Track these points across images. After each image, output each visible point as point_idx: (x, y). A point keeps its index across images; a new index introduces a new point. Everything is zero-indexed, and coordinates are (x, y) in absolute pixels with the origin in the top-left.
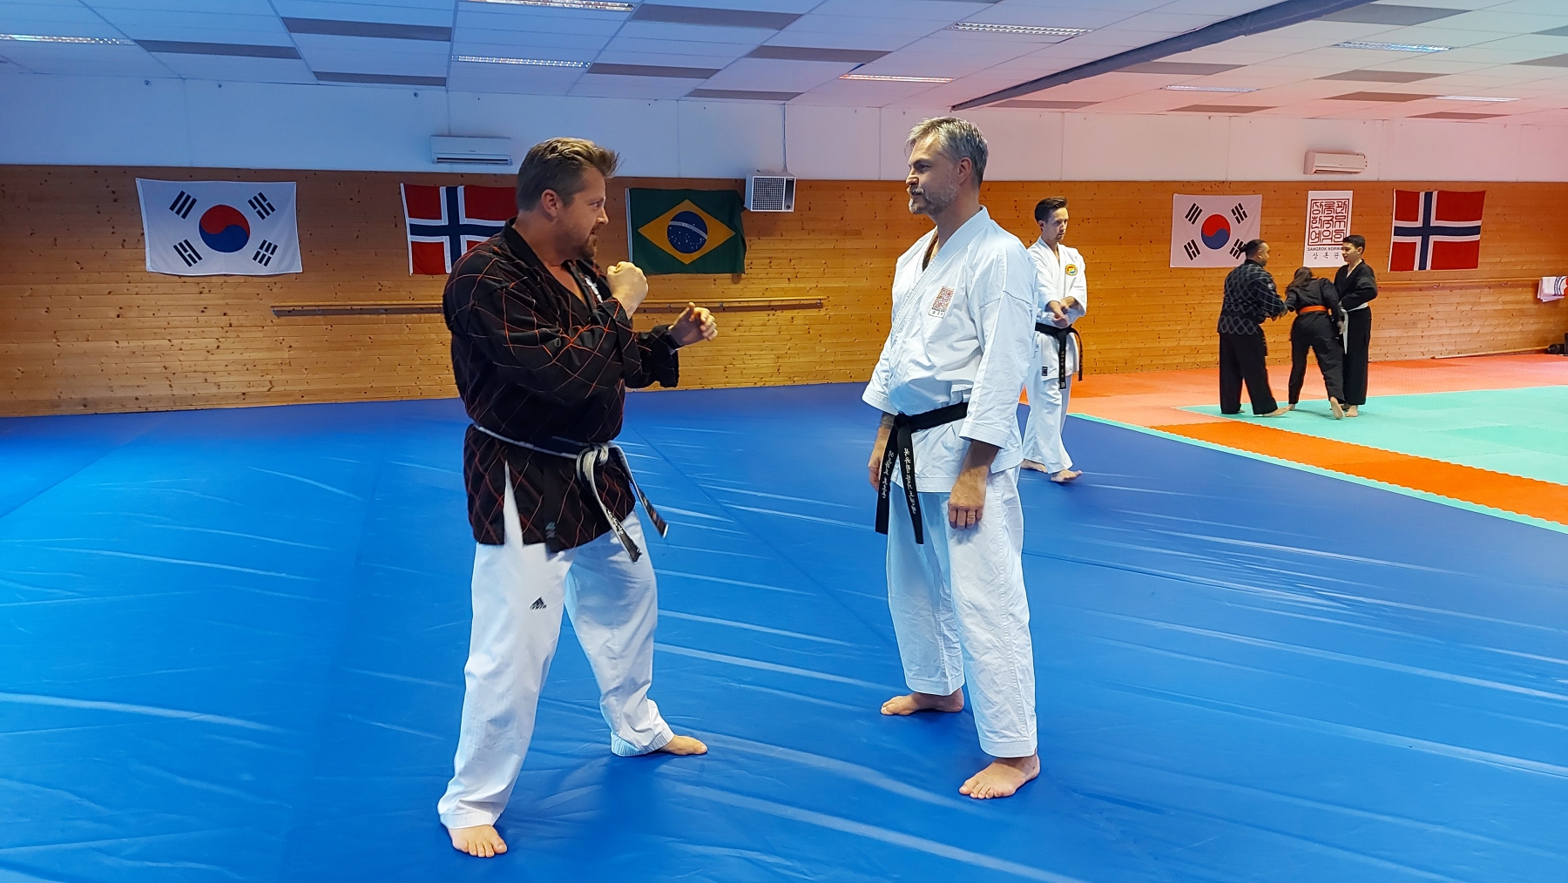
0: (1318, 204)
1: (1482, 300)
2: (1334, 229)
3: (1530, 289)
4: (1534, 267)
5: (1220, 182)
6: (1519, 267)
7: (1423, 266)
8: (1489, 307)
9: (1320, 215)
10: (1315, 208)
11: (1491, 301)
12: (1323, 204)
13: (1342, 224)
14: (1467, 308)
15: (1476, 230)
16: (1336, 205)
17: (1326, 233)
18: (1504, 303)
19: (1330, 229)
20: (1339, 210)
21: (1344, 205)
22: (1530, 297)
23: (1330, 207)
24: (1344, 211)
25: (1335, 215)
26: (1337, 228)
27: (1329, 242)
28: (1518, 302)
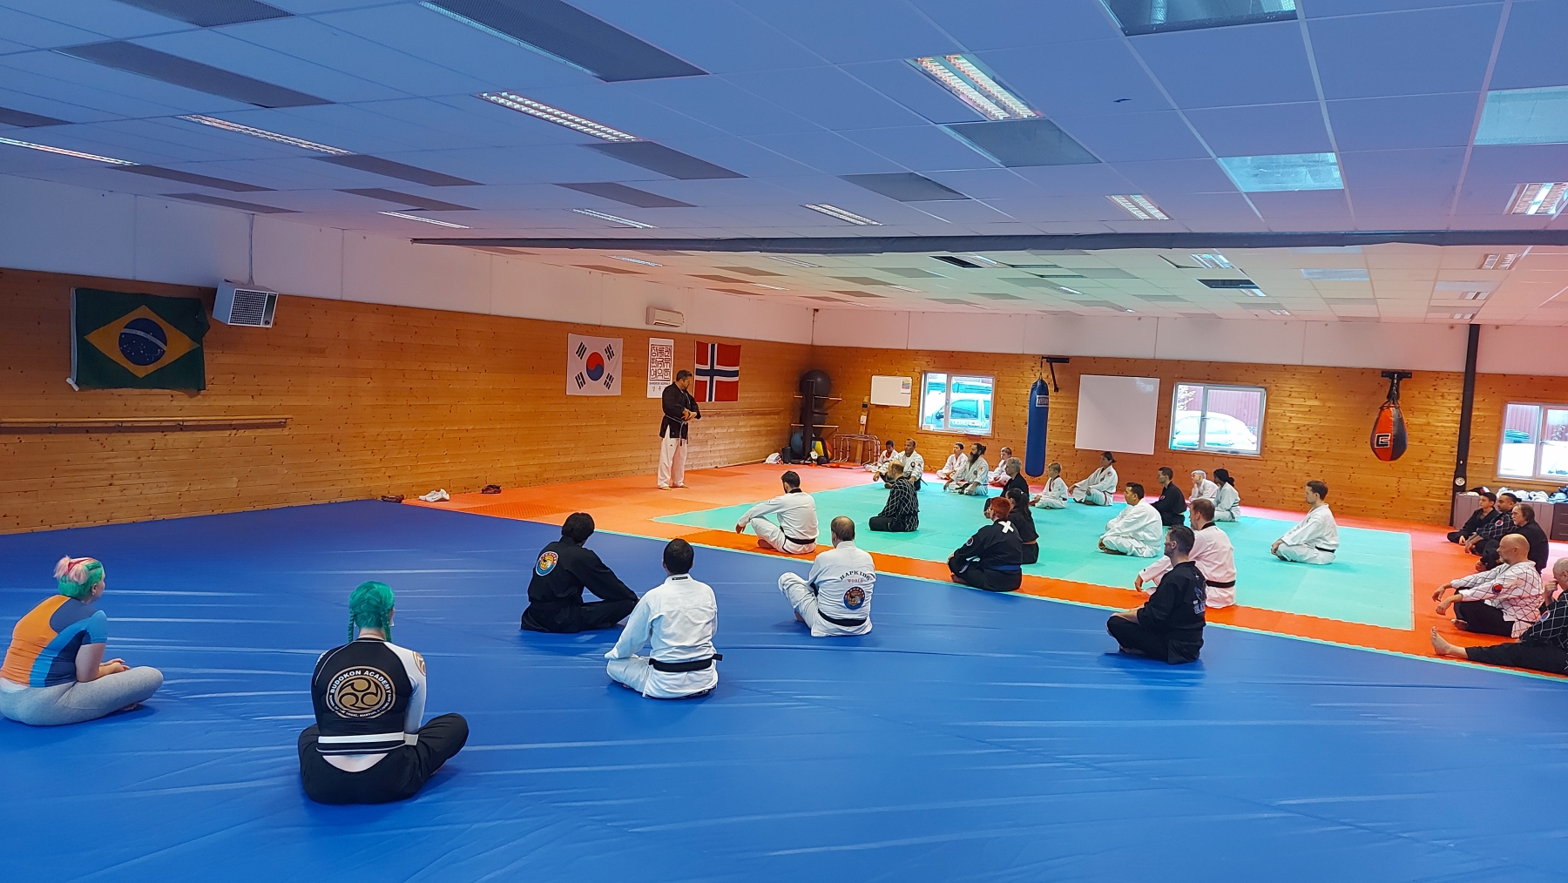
0: (655, 348)
1: (740, 424)
2: (664, 368)
7: (710, 400)
8: (743, 430)
10: (653, 351)
11: (746, 425)
12: (658, 348)
13: (669, 365)
14: (732, 430)
15: (735, 374)
16: (665, 349)
17: (660, 371)
18: (751, 426)
19: (662, 368)
20: (666, 353)
21: (670, 349)
23: (661, 351)
25: (664, 358)
26: (666, 368)
27: (660, 378)
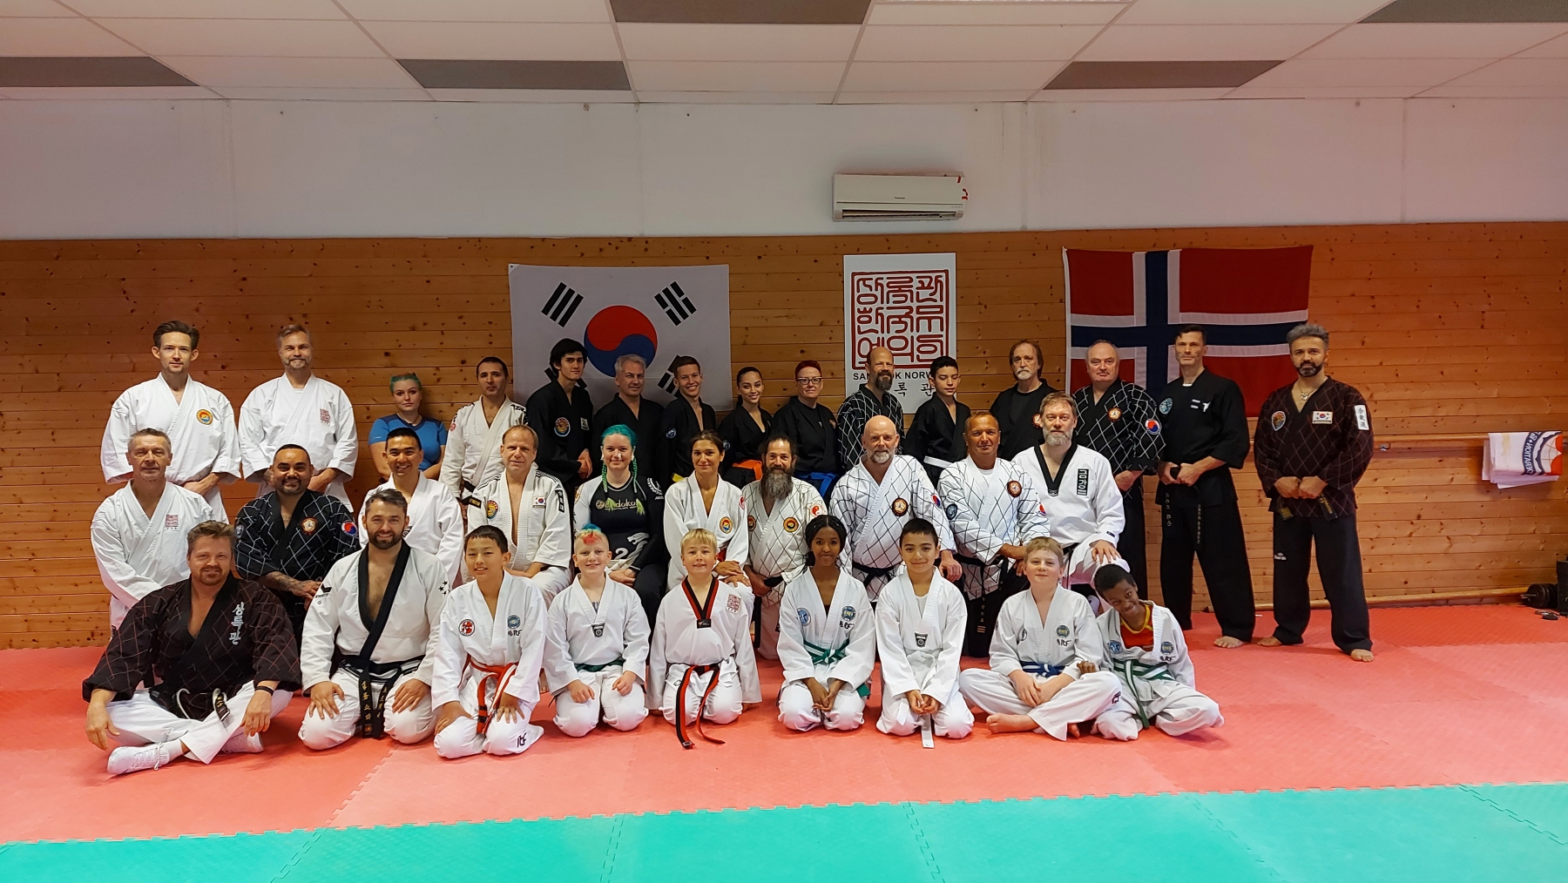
0: (872, 283)
2: (916, 335)
3: (1465, 459)
4: (1469, 410)
5: (621, 239)
6: (1428, 412)
9: (878, 304)
10: (867, 291)
12: (884, 282)
13: (936, 323)
16: (916, 283)
17: (899, 343)
19: (907, 334)
20: (924, 294)
21: (936, 282)
22: (1464, 476)
23: (900, 285)
24: (937, 296)
25: (915, 305)
26: (924, 330)
27: (906, 360)
28: (1432, 489)
